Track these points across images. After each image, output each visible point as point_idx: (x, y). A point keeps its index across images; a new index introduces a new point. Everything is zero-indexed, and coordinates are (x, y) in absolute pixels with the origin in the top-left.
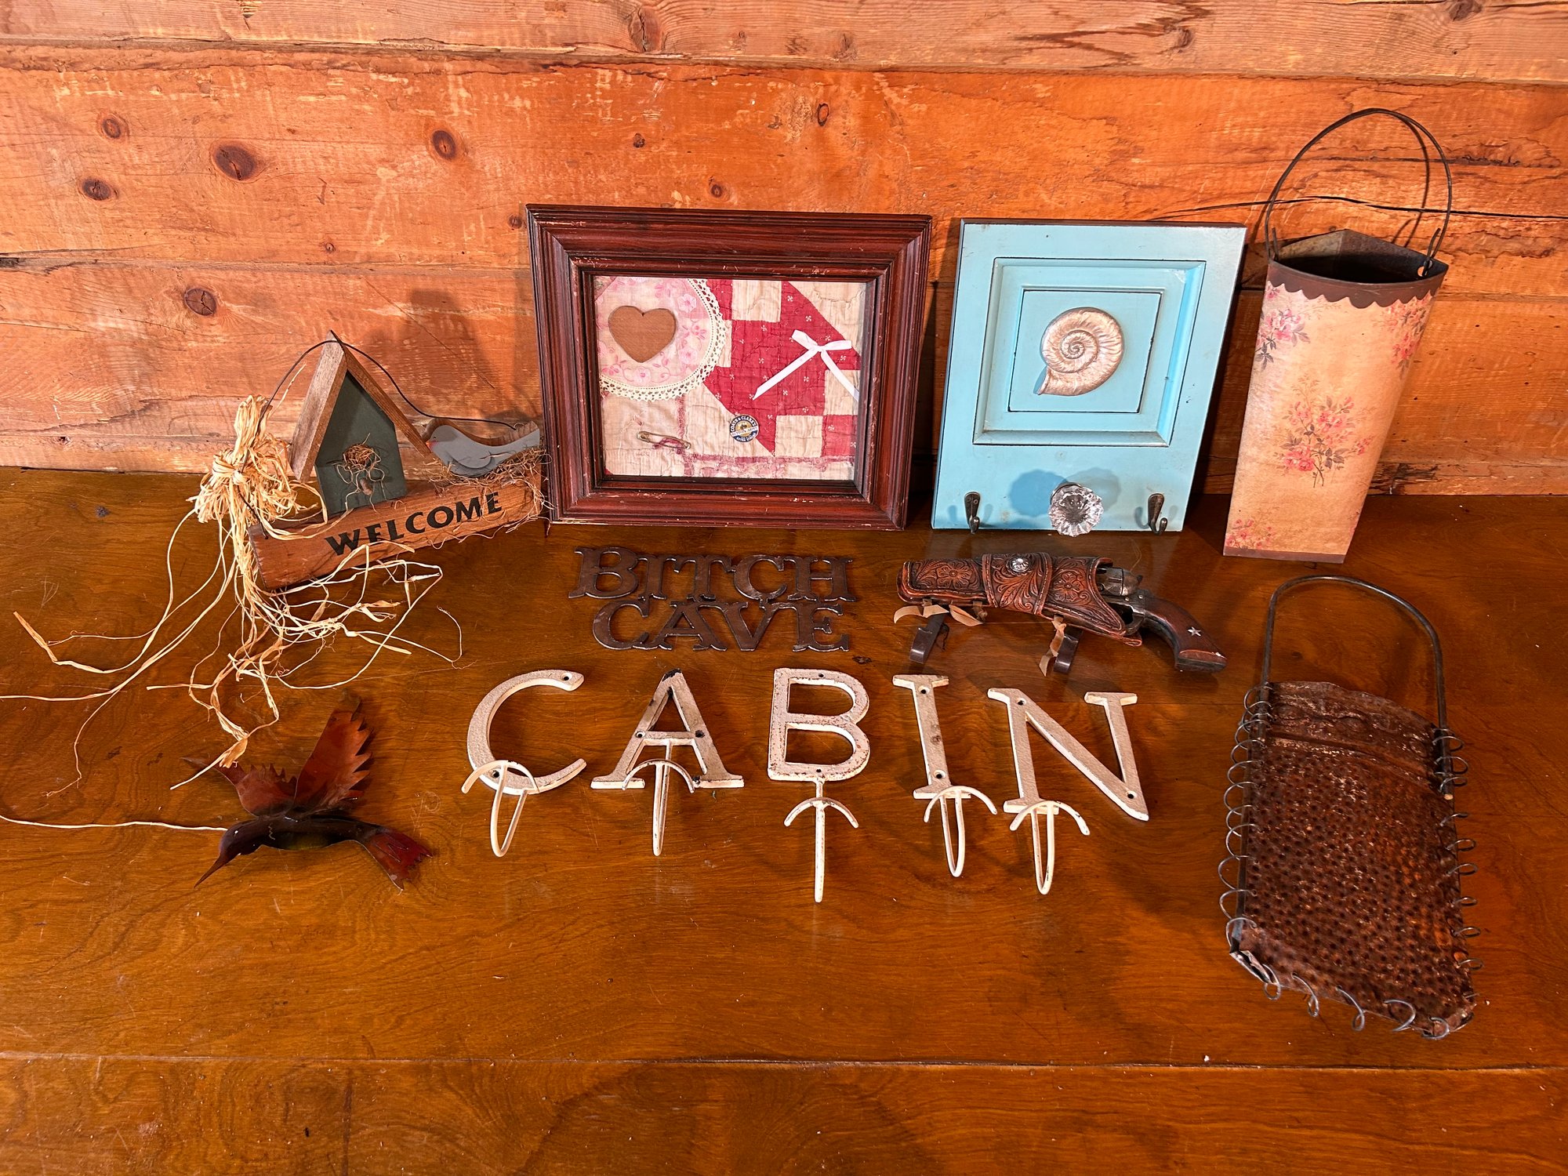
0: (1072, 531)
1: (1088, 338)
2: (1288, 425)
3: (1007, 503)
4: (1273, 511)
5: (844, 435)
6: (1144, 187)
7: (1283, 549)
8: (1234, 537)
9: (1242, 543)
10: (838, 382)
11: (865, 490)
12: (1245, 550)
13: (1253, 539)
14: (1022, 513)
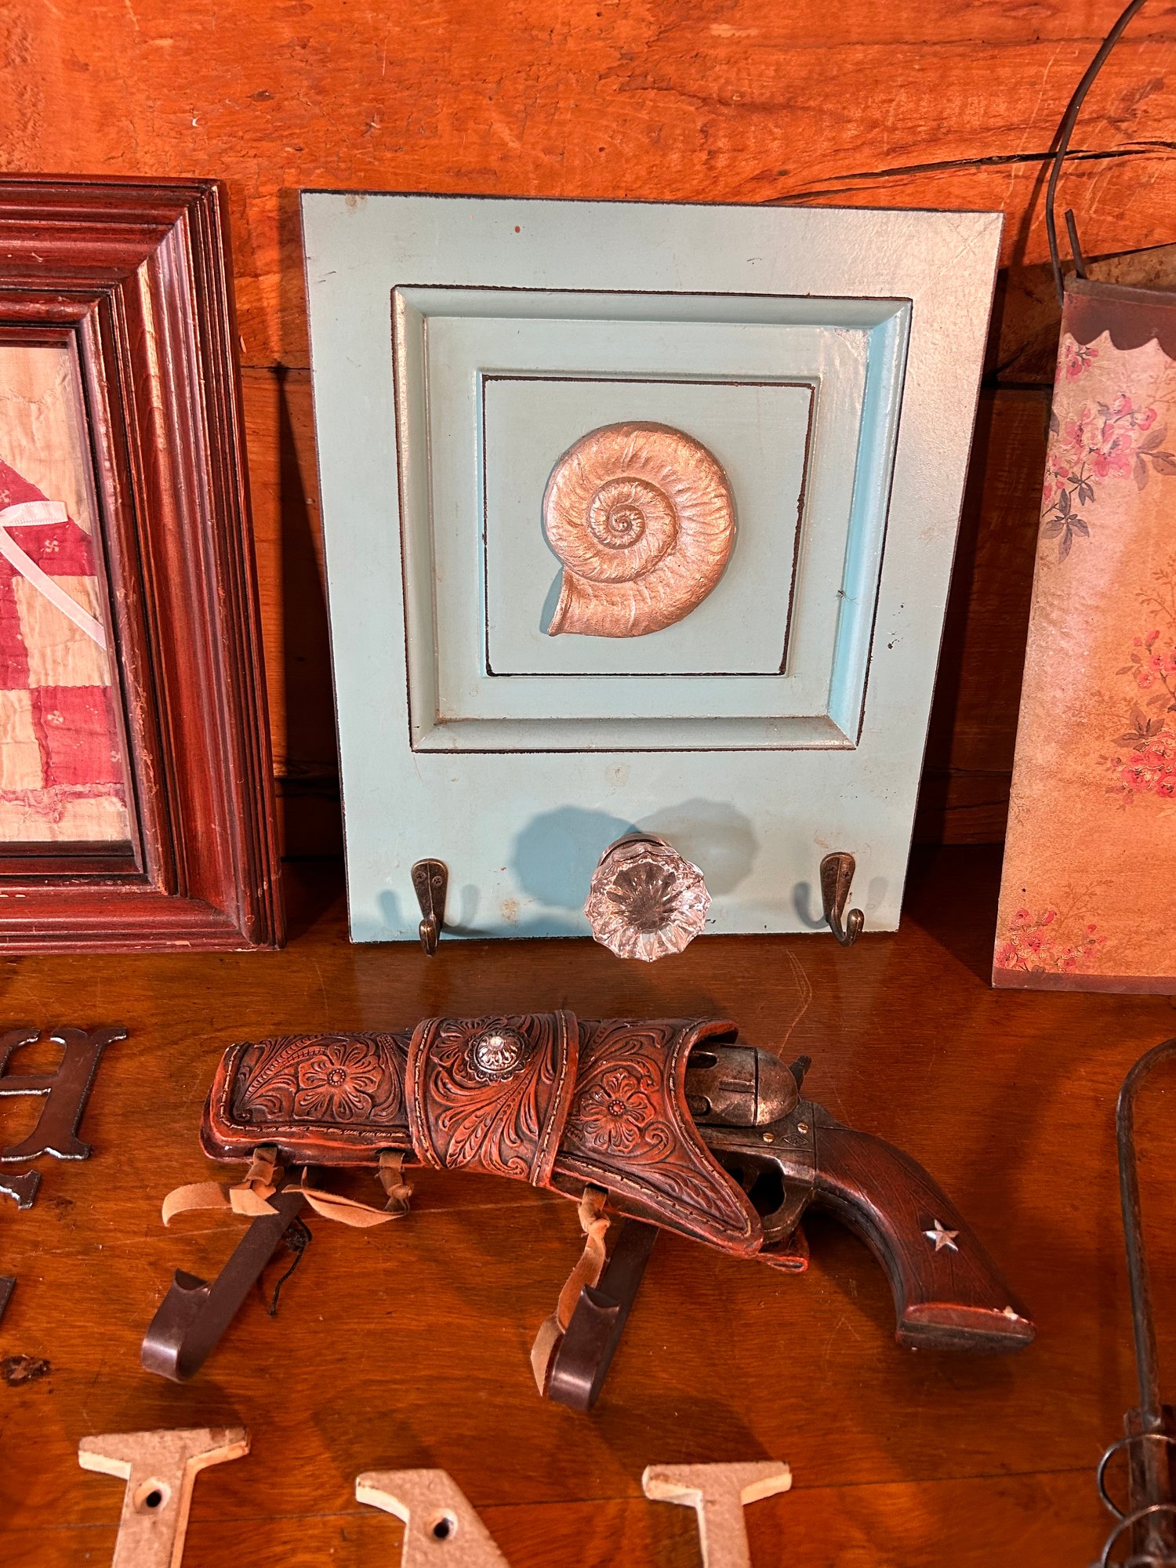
0: (646, 948)
1: (647, 496)
2: (1129, 688)
3: (509, 882)
4: (1098, 890)
5: (92, 734)
6: (748, 107)
7: (1122, 972)
8: (1011, 948)
9: (1032, 960)
10: (48, 606)
11: (153, 866)
12: (1038, 975)
13: (1057, 950)
14: (547, 901)
